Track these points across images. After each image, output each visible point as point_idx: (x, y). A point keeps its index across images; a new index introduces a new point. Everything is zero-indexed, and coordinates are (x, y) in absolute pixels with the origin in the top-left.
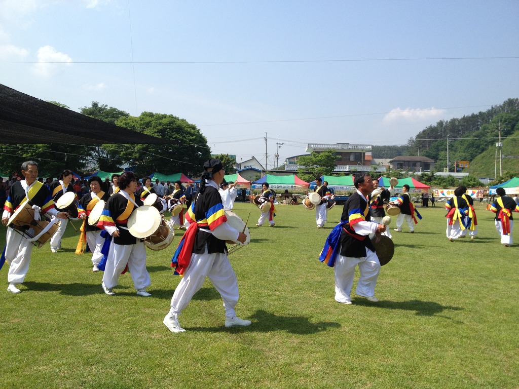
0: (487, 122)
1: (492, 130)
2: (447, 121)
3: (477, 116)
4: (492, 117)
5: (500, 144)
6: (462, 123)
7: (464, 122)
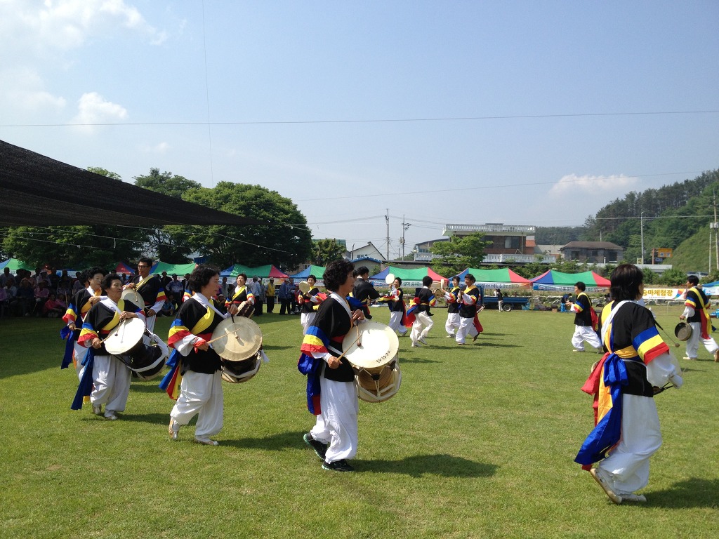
0: (696, 194)
1: (703, 205)
2: (640, 193)
3: (682, 185)
4: (704, 187)
5: (715, 224)
6: (661, 196)
7: (664, 194)
